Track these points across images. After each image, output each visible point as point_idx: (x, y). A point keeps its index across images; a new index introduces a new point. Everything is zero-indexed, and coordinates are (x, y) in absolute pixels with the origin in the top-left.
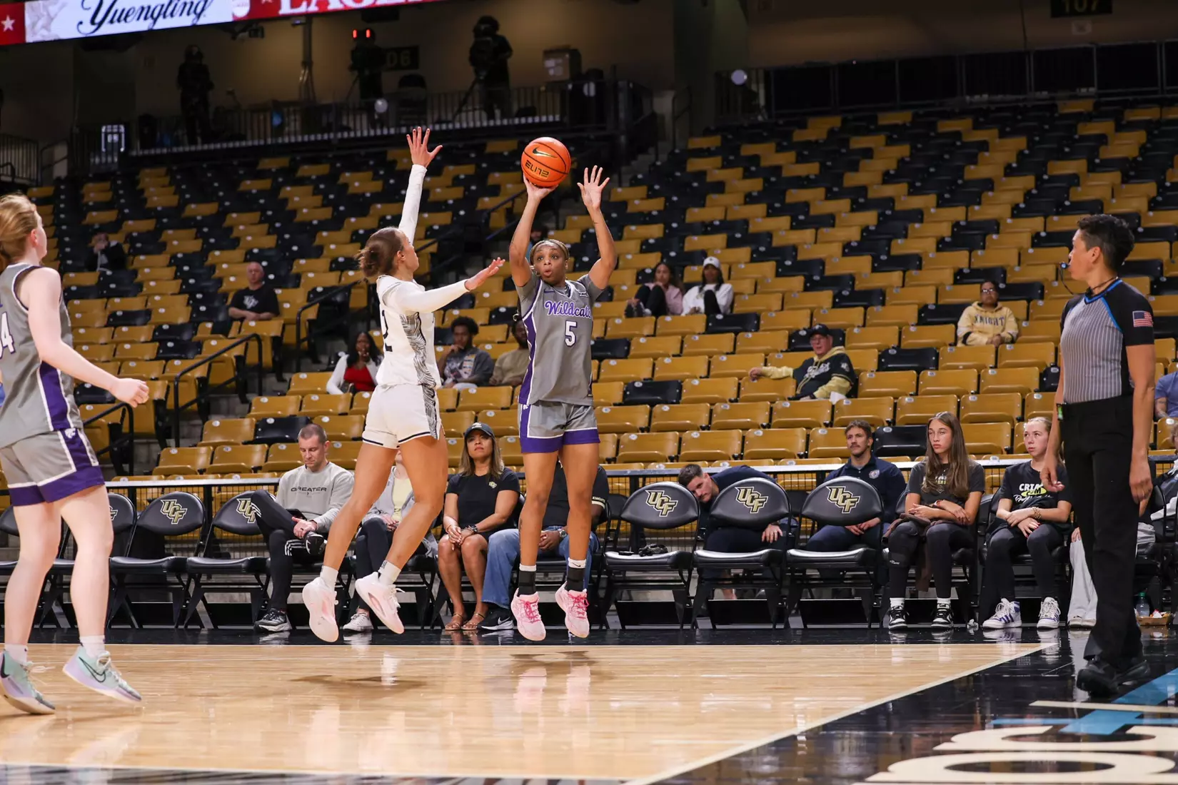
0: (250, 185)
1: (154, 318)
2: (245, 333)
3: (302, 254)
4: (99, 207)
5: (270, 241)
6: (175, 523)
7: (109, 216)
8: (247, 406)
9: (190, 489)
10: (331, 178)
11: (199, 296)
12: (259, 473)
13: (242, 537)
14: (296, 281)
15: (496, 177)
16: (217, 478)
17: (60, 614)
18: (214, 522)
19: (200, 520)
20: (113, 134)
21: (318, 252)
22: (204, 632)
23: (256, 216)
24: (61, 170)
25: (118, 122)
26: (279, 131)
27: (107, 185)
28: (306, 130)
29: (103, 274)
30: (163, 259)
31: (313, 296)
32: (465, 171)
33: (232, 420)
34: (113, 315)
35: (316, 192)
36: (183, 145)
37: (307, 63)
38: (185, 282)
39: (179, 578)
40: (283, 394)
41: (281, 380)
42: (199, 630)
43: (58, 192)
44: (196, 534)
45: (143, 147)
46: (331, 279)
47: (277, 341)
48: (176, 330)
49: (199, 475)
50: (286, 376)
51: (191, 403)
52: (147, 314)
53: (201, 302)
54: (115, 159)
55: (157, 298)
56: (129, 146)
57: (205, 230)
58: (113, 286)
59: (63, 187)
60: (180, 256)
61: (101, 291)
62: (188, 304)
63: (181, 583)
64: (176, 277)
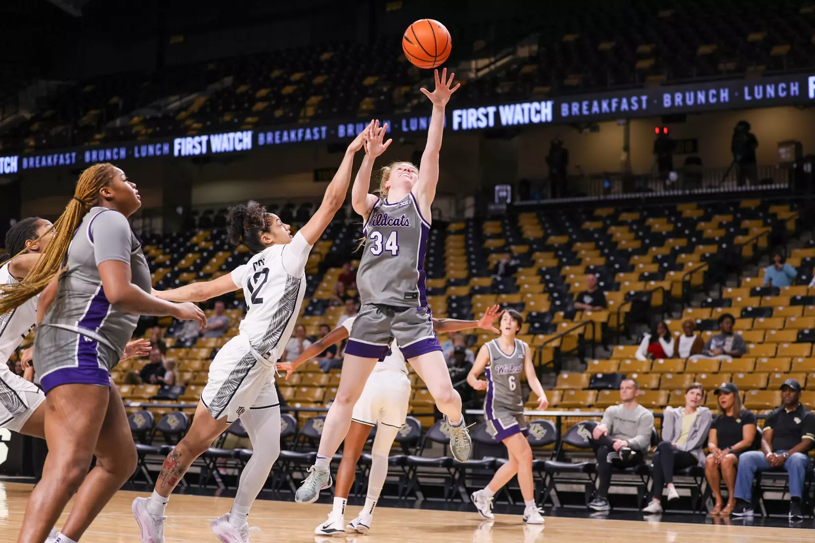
0: (589, 225)
1: (527, 308)
2: (584, 319)
3: (621, 270)
4: (494, 236)
5: (601, 261)
6: (538, 439)
7: (499, 243)
8: (584, 366)
9: (547, 418)
10: (641, 222)
12: (592, 409)
13: (580, 449)
14: (617, 287)
15: (746, 223)
16: (564, 411)
17: (464, 493)
18: (563, 439)
19: (554, 438)
20: (503, 191)
21: (631, 269)
22: (554, 509)
23: (592, 245)
24: (470, 213)
25: (506, 183)
26: (608, 191)
27: (498, 223)
28: (626, 190)
29: (495, 280)
30: (533, 270)
31: (628, 297)
32: (726, 219)
33: (576, 374)
35: (631, 230)
36: (547, 198)
37: (627, 148)
38: (547, 286)
39: (539, 473)
40: (608, 359)
41: (606, 349)
42: (550, 508)
43: (467, 227)
44: (551, 446)
45: (522, 199)
46: (640, 286)
47: (604, 325)
48: (540, 316)
49: (553, 409)
50: (610, 347)
51: (549, 363)
52: (522, 305)
53: (557, 299)
54: (504, 207)
55: (529, 295)
56: (513, 199)
57: (560, 253)
58: (501, 287)
59: (471, 224)
60: (544, 269)
61: (494, 290)
62: (548, 300)
63: (541, 477)
64: (541, 282)
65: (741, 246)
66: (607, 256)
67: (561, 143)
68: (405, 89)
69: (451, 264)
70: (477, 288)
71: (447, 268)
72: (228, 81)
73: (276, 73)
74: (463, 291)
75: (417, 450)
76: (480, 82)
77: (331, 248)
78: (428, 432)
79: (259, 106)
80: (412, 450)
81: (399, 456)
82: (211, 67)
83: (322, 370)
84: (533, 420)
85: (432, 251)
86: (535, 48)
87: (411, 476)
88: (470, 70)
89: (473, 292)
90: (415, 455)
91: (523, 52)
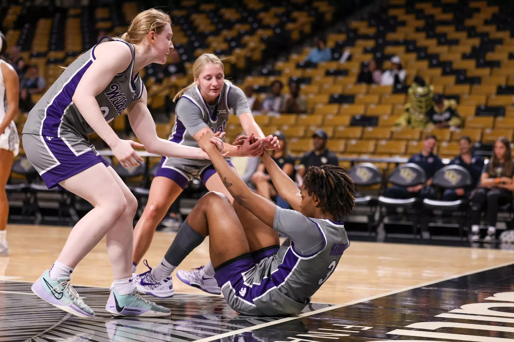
3: (200, 46)
4: (104, 20)
5: (185, 40)
7: (107, 24)
10: (216, 11)
15: (295, 14)
19: (143, 172)
21: (207, 46)
23: (178, 28)
27: (107, 10)
32: (280, 10)
35: (208, 17)
43: (83, 12)
65: (290, 32)
66: (189, 36)
87: (32, 201)
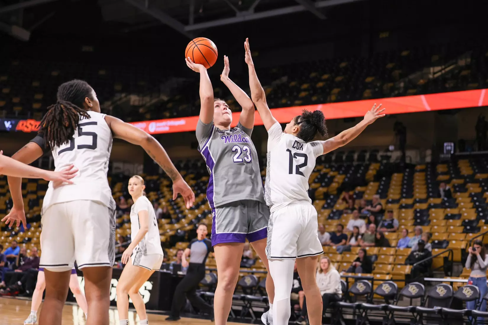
1: (462, 218)
4: (443, 174)
6: (468, 296)
7: (446, 177)
11: (480, 209)
20: (449, 146)
24: (428, 159)
25: (451, 141)
27: (445, 166)
29: (443, 199)
30: (467, 194)
34: (447, 215)
36: (475, 151)
38: (475, 204)
39: (468, 317)
43: (427, 168)
45: (460, 151)
48: (470, 222)
52: (459, 216)
53: (481, 212)
54: (449, 156)
55: (464, 209)
56: (455, 151)
57: (483, 184)
58: (447, 204)
59: (429, 166)
60: (473, 194)
61: (442, 206)
62: (476, 212)
63: (469, 319)
64: (471, 202)
67: (484, 118)
68: (391, 85)
69: (417, 190)
70: (432, 204)
71: (415, 192)
72: (285, 79)
73: (313, 75)
74: (424, 206)
75: (394, 301)
76: (435, 81)
77: (344, 179)
78: (402, 291)
79: (303, 94)
80: (391, 301)
81: (383, 305)
82: (274, 70)
83: (338, 252)
84: (465, 285)
85: (405, 182)
86: (469, 60)
88: (430, 73)
89: (430, 207)
90: (393, 304)
91: (462, 63)
